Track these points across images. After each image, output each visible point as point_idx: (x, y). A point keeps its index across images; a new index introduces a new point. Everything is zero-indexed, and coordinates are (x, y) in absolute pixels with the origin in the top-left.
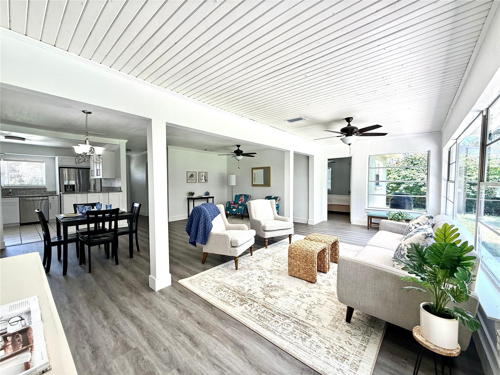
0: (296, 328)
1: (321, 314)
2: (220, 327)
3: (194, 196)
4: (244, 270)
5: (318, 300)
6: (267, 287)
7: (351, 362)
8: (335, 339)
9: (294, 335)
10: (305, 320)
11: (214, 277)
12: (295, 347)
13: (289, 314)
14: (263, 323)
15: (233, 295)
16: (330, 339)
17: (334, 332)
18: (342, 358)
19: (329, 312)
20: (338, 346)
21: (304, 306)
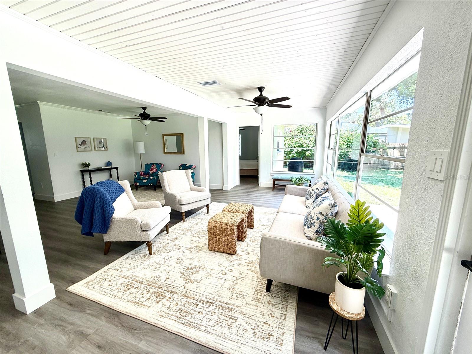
0: (221, 315)
1: (244, 289)
2: (131, 342)
3: (91, 168)
4: (159, 253)
5: (240, 274)
6: (187, 270)
7: (276, 338)
8: (259, 315)
9: (220, 324)
10: (228, 301)
11: (122, 271)
12: (223, 340)
13: (213, 298)
14: (185, 319)
15: (147, 290)
16: (255, 317)
17: (258, 307)
18: (268, 336)
19: (250, 285)
20: (262, 322)
21: (227, 285)
